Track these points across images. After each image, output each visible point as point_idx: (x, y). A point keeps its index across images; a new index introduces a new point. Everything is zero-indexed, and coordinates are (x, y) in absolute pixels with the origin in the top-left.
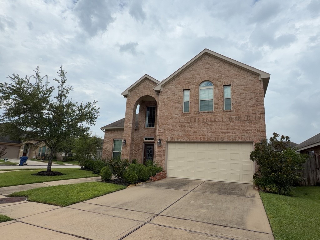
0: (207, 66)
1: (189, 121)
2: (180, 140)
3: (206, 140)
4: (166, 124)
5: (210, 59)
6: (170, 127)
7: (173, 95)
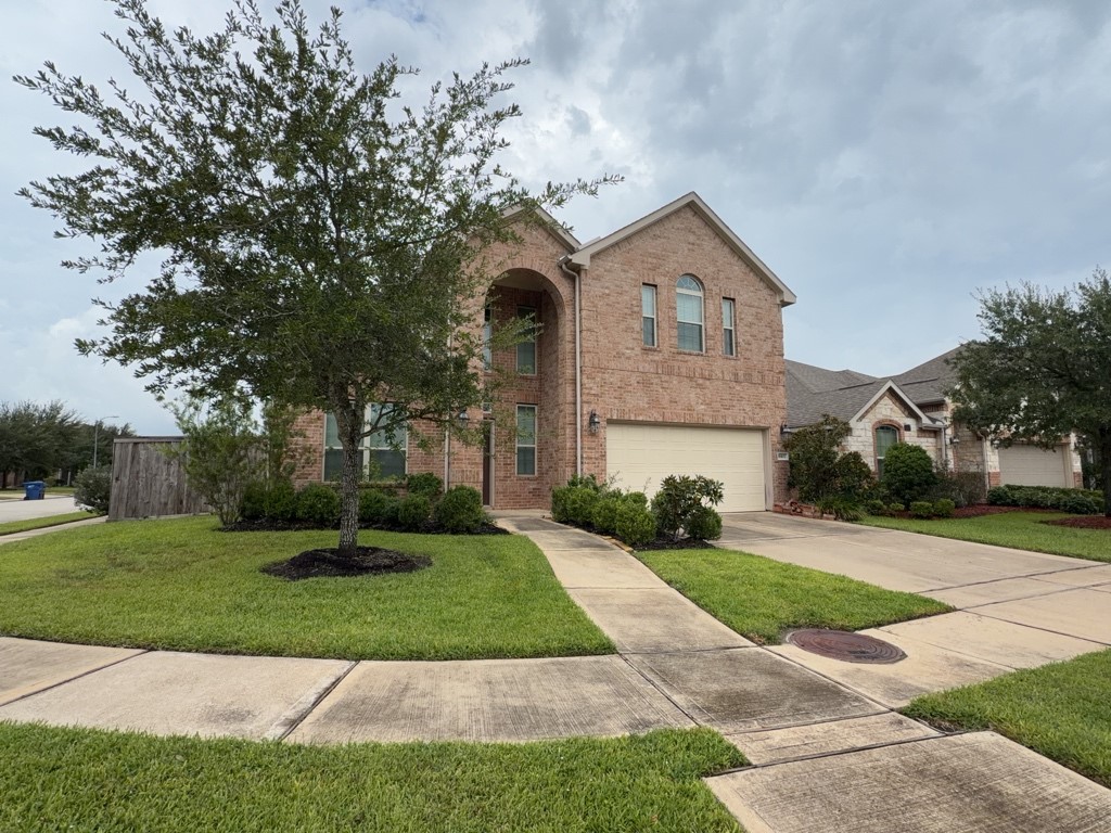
0: (692, 238)
1: (660, 372)
2: (640, 418)
3: (694, 421)
4: (603, 370)
5: (696, 222)
6: (615, 379)
7: (619, 290)
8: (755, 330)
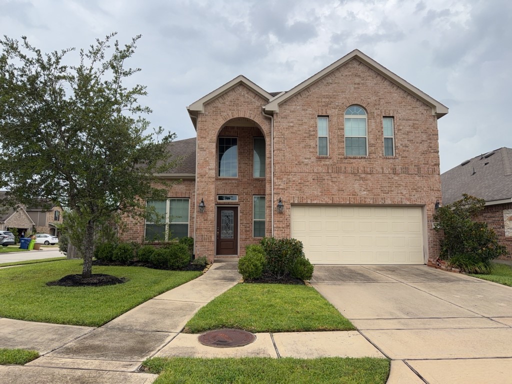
0: (357, 80)
1: (330, 171)
2: (315, 202)
3: (358, 202)
4: (288, 173)
5: (361, 68)
6: (297, 178)
7: (300, 122)
8: (411, 136)
